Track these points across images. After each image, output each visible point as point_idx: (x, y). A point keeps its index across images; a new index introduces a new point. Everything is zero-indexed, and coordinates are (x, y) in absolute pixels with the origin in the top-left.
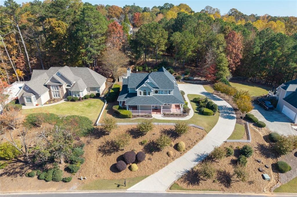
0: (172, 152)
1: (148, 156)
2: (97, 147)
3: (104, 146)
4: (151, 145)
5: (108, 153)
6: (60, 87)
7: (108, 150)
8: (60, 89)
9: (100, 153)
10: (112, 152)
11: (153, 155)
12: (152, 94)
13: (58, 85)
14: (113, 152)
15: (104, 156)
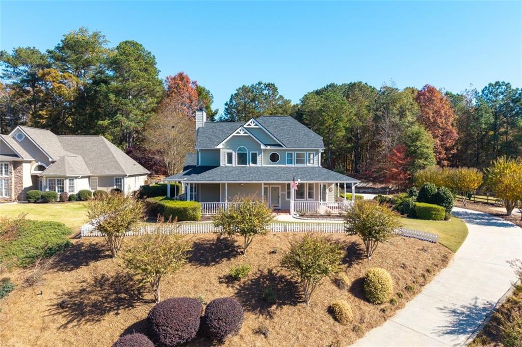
0: (347, 303)
1: (250, 320)
2: (55, 296)
3: (83, 291)
4: (264, 283)
5: (91, 312)
6: (15, 168)
7: (94, 305)
8: (13, 171)
9: (60, 313)
10: (109, 311)
11: (271, 317)
12: (263, 161)
13: (10, 162)
14: (111, 309)
15: (70, 325)
